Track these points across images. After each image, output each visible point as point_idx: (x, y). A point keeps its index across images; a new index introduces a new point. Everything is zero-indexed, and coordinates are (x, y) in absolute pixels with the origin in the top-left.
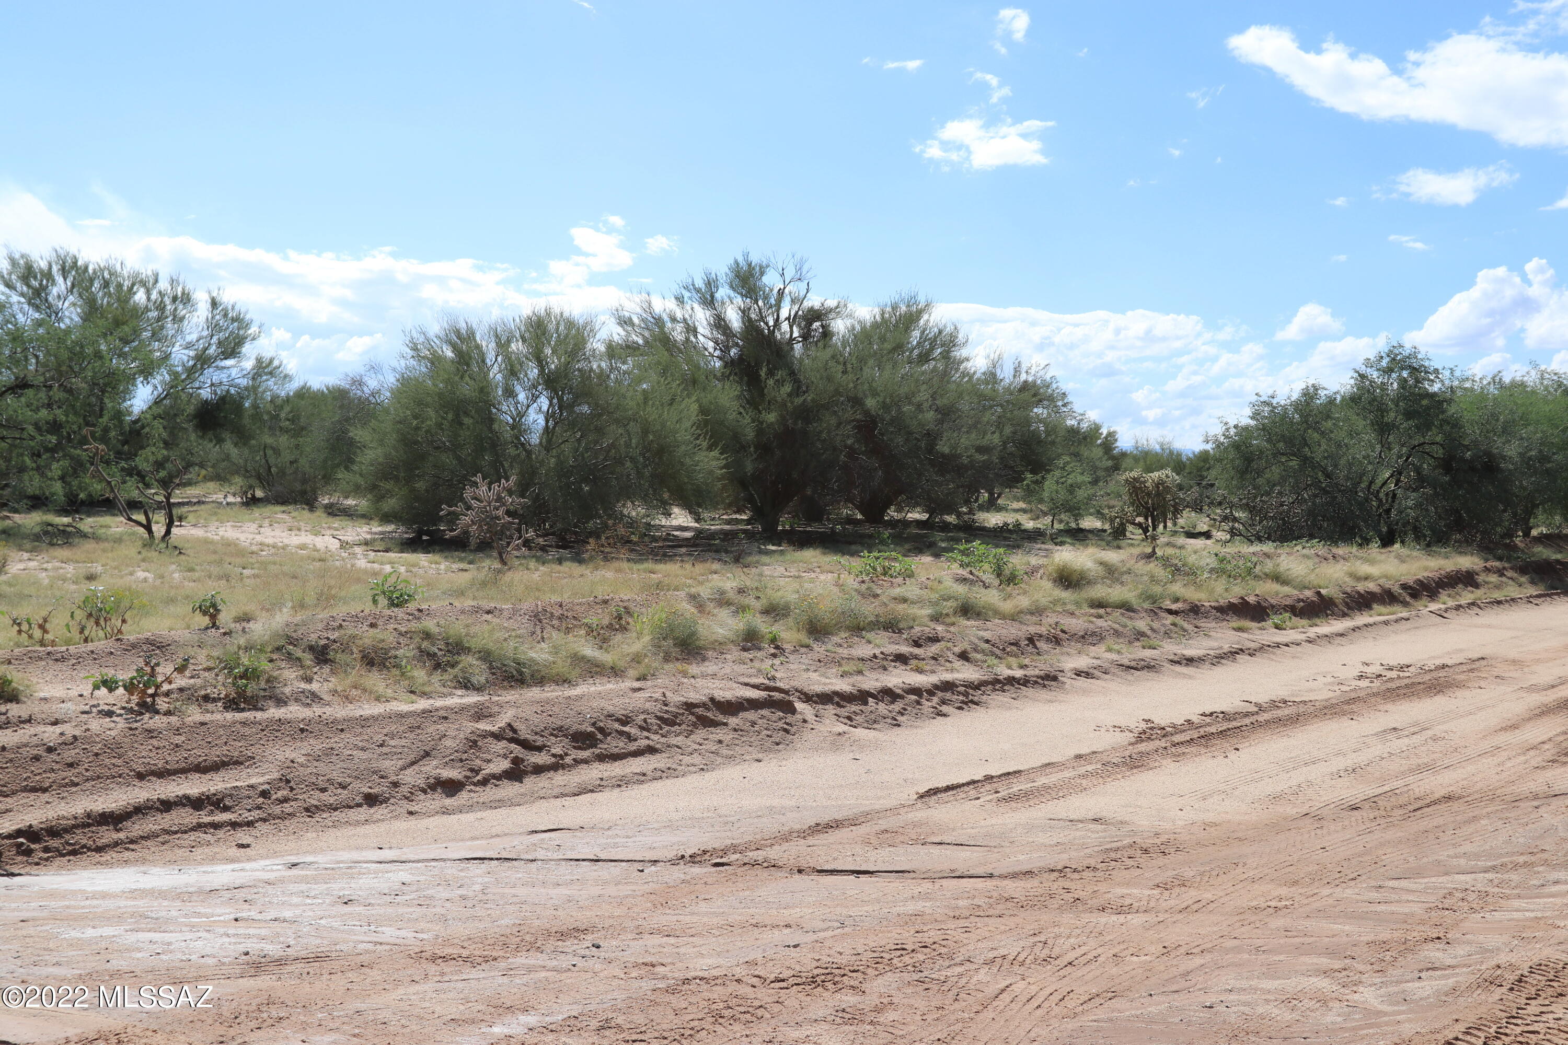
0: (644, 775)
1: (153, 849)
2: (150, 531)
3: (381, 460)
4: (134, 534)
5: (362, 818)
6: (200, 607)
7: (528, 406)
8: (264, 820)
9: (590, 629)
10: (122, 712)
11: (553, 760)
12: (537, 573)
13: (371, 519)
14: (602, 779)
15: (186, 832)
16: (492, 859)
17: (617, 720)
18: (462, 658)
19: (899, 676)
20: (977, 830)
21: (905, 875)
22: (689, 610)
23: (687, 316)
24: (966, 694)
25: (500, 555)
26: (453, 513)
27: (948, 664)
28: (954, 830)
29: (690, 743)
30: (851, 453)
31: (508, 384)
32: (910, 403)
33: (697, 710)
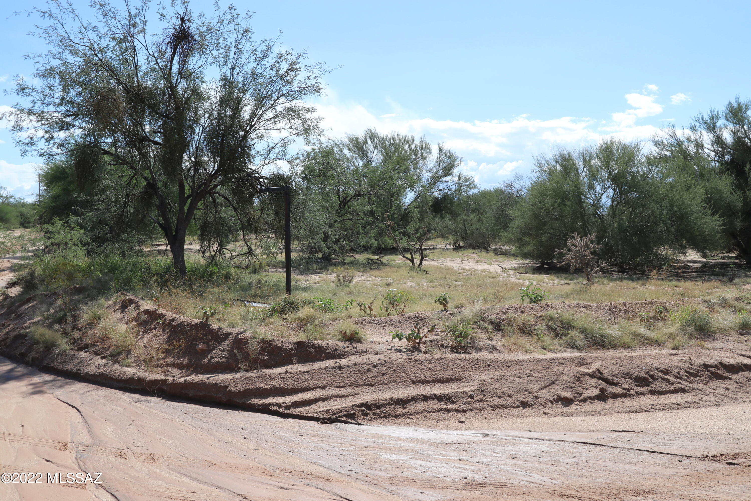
0: (679, 405)
1: (420, 419)
2: (413, 263)
3: (522, 226)
4: (405, 264)
5: (520, 414)
6: (439, 300)
7: (602, 194)
8: (471, 410)
9: (643, 319)
10: (405, 350)
11: (624, 391)
12: (609, 286)
13: (517, 256)
14: (653, 405)
15: (434, 412)
16: (591, 444)
17: (661, 371)
18: (570, 331)
22: (704, 309)
23: (697, 138)
25: (587, 276)
26: (561, 253)
29: (707, 388)
31: (590, 182)
33: (711, 369)
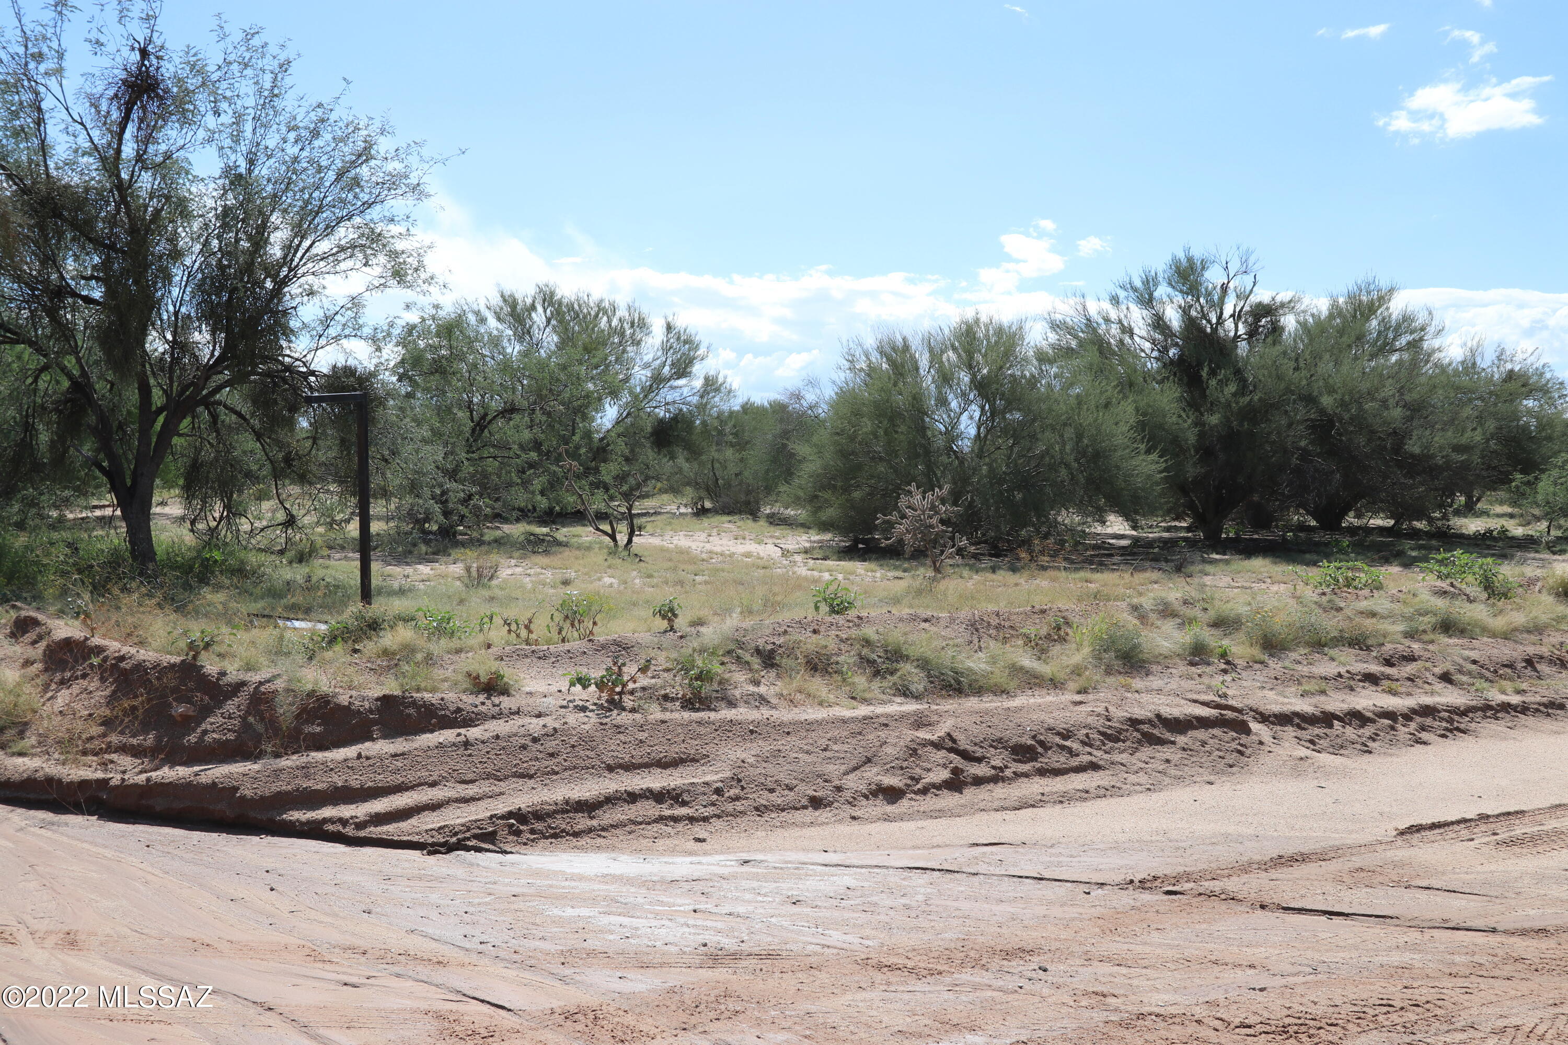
0: (1087, 792)
1: (621, 838)
2: (614, 540)
3: (819, 471)
4: (601, 542)
5: (808, 820)
6: (659, 611)
7: (961, 414)
8: (718, 817)
9: (1028, 639)
10: (594, 707)
11: (993, 772)
12: (972, 582)
13: (809, 528)
14: (1043, 794)
15: (649, 823)
16: (934, 870)
17: (1058, 734)
18: (901, 665)
19: (1369, 697)
20: (1472, 876)
21: (1388, 920)
22: (1131, 621)
23: (1122, 316)
24: (1451, 721)
25: (934, 563)
26: (888, 522)
27: (1426, 686)
28: (1443, 873)
29: (1135, 761)
30: (1305, 455)
31: (940, 392)
32: (1373, 399)
33: (1142, 727)
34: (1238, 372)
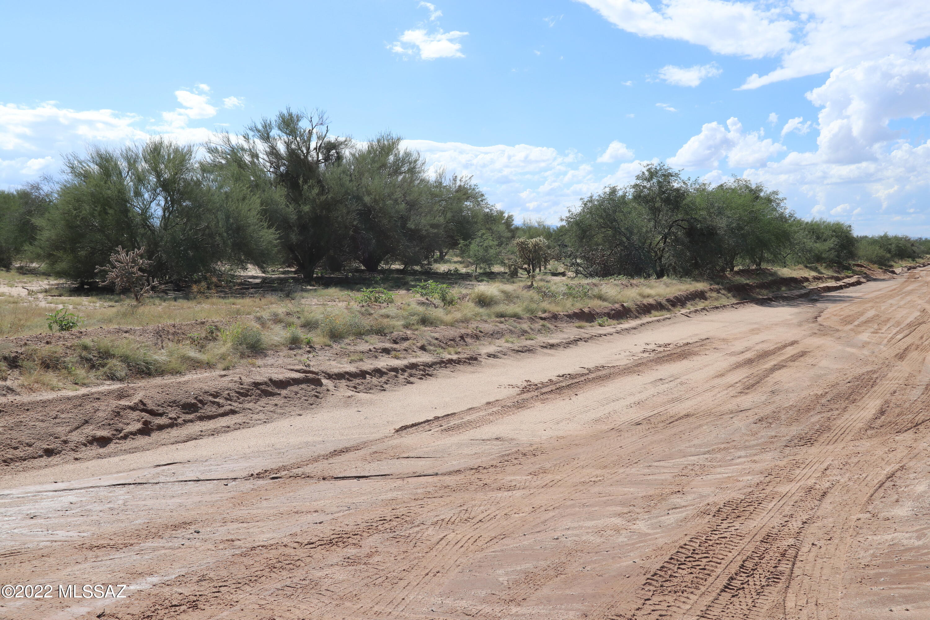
0: (229, 427)
3: (54, 237)
5: (43, 464)
7: (151, 202)
9: (193, 340)
11: (170, 421)
12: (161, 307)
13: (49, 276)
14: (202, 431)
16: (130, 484)
17: (211, 395)
18: (110, 360)
19: (384, 361)
20: (429, 449)
21: (387, 477)
22: (257, 326)
23: (251, 147)
24: (424, 370)
25: (136, 296)
26: (104, 271)
27: (413, 353)
28: (416, 449)
29: (257, 407)
30: (356, 230)
31: (137, 188)
32: (390, 199)
33: (261, 386)
34: (319, 182)
